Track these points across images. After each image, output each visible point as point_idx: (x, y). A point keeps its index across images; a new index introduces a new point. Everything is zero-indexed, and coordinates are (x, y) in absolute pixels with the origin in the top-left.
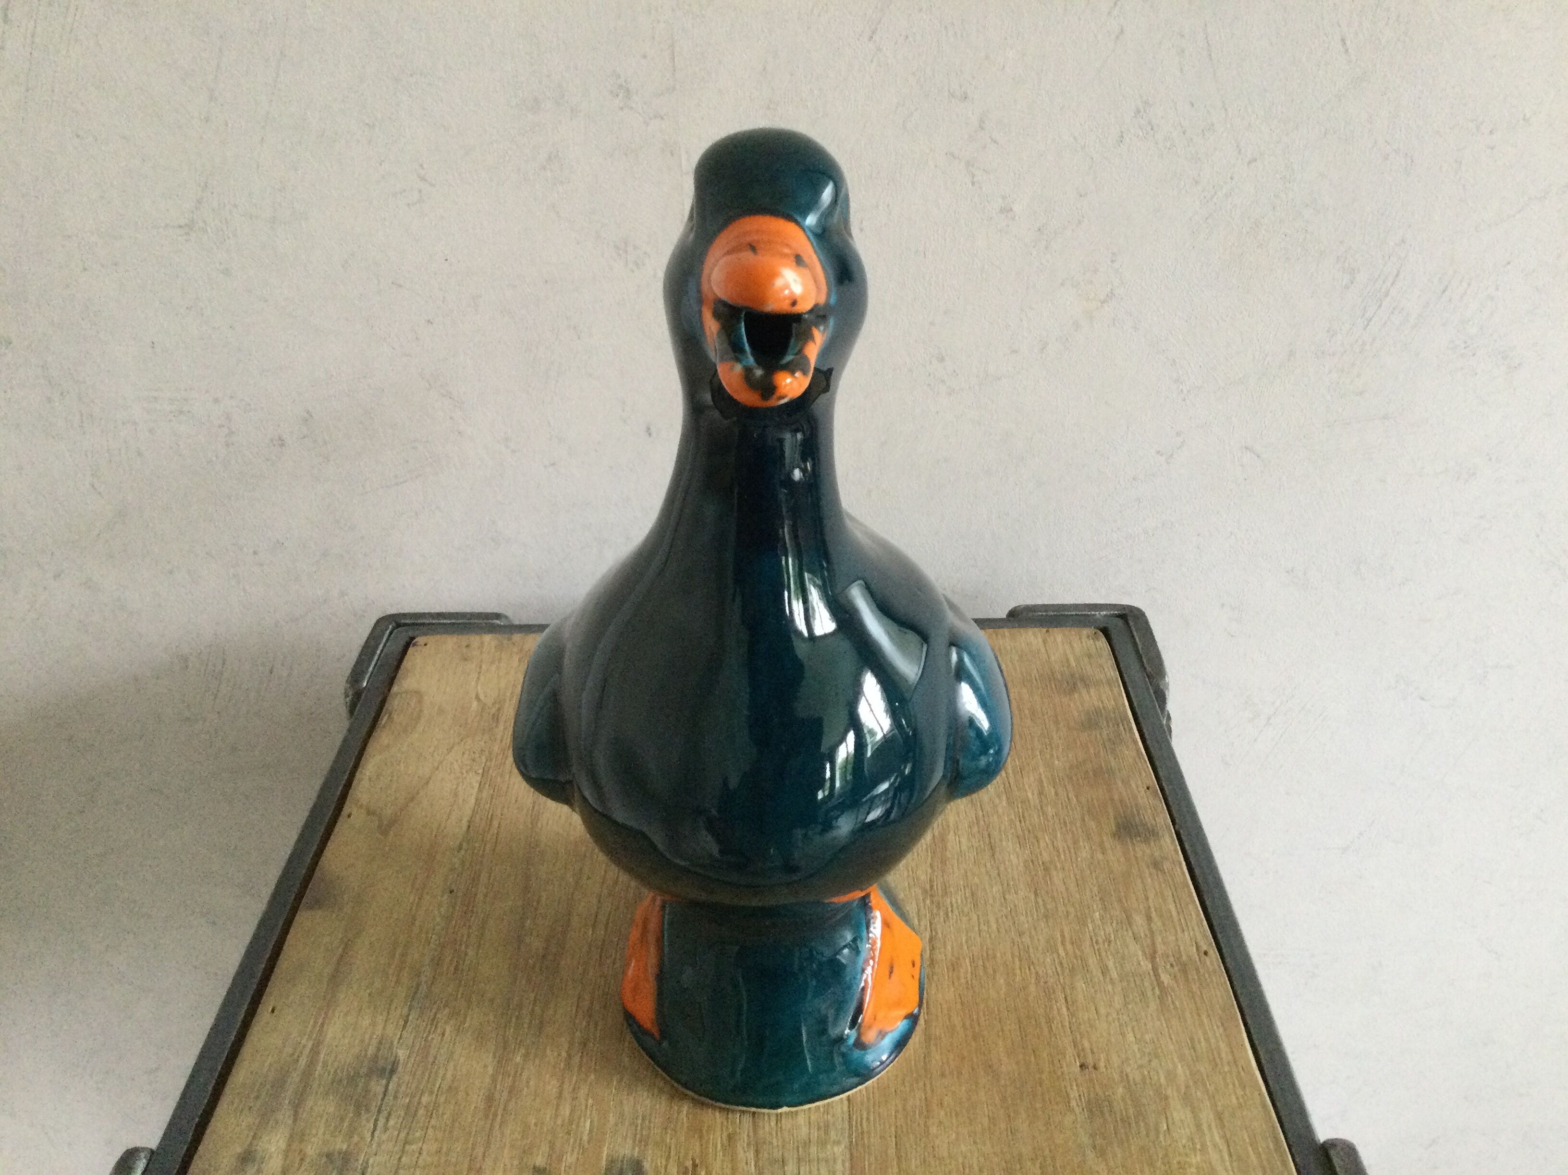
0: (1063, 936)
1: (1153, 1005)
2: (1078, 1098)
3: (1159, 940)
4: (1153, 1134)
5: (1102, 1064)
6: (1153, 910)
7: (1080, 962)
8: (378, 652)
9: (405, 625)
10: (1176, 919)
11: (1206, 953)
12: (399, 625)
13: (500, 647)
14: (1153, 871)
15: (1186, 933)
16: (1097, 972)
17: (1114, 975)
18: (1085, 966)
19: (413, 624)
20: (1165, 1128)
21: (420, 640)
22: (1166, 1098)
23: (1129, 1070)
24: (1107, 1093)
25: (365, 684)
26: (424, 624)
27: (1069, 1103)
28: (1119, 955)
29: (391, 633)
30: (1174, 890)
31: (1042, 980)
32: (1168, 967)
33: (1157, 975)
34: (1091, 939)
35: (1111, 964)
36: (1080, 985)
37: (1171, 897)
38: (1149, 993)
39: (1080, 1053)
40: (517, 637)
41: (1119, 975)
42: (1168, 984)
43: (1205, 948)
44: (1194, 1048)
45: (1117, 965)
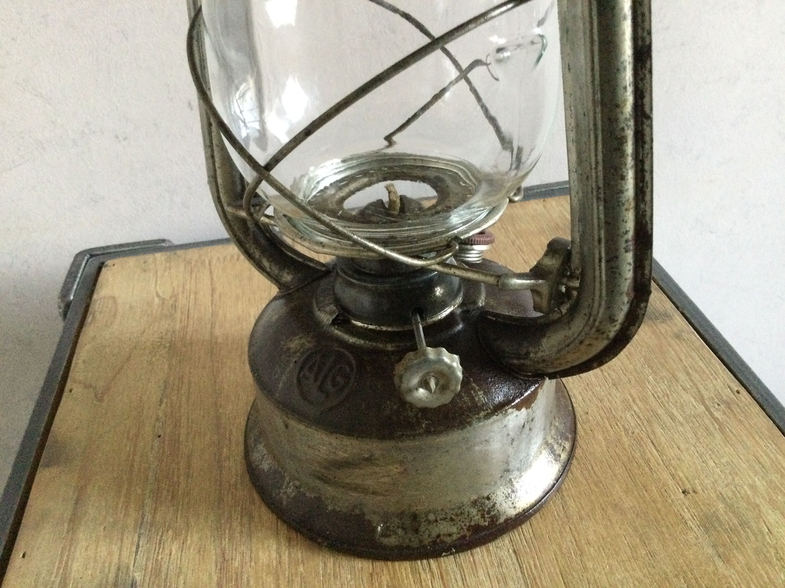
0: (632, 396)
1: (718, 436)
2: (691, 518)
3: (701, 388)
4: (759, 537)
5: (699, 488)
6: (688, 367)
7: (652, 413)
8: (79, 275)
9: (97, 255)
10: (708, 372)
11: (738, 392)
12: (92, 256)
13: (168, 260)
14: (677, 341)
15: (719, 380)
16: (667, 419)
17: (681, 419)
18: (657, 415)
19: (103, 254)
20: (767, 530)
21: (109, 262)
22: (757, 506)
23: (720, 489)
24: (712, 511)
25: (72, 298)
26: (110, 253)
27: (686, 523)
28: (679, 404)
29: (87, 261)
30: (696, 350)
31: (630, 432)
32: (717, 406)
33: (711, 414)
34: (654, 396)
35: (675, 411)
36: (659, 431)
37: (696, 356)
38: (712, 429)
39: (679, 482)
40: (180, 252)
41: (685, 418)
42: (722, 418)
43: (736, 389)
44: (760, 463)
45: (679, 411)
